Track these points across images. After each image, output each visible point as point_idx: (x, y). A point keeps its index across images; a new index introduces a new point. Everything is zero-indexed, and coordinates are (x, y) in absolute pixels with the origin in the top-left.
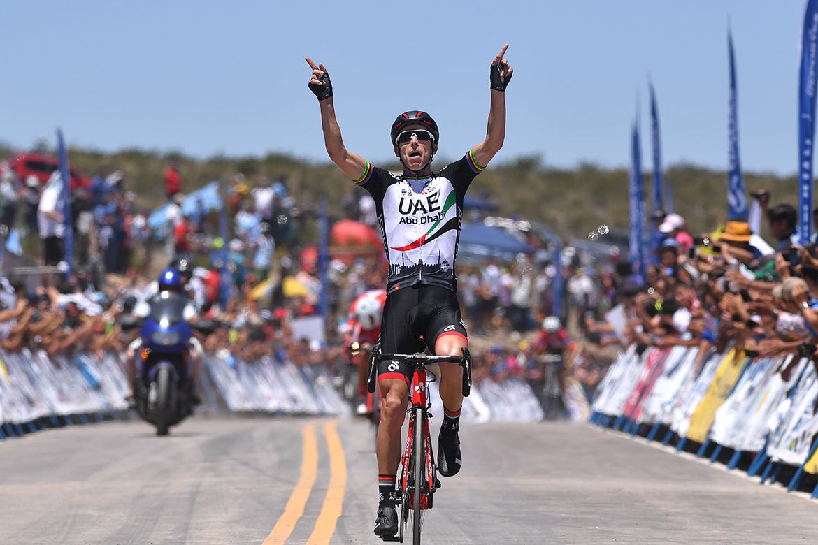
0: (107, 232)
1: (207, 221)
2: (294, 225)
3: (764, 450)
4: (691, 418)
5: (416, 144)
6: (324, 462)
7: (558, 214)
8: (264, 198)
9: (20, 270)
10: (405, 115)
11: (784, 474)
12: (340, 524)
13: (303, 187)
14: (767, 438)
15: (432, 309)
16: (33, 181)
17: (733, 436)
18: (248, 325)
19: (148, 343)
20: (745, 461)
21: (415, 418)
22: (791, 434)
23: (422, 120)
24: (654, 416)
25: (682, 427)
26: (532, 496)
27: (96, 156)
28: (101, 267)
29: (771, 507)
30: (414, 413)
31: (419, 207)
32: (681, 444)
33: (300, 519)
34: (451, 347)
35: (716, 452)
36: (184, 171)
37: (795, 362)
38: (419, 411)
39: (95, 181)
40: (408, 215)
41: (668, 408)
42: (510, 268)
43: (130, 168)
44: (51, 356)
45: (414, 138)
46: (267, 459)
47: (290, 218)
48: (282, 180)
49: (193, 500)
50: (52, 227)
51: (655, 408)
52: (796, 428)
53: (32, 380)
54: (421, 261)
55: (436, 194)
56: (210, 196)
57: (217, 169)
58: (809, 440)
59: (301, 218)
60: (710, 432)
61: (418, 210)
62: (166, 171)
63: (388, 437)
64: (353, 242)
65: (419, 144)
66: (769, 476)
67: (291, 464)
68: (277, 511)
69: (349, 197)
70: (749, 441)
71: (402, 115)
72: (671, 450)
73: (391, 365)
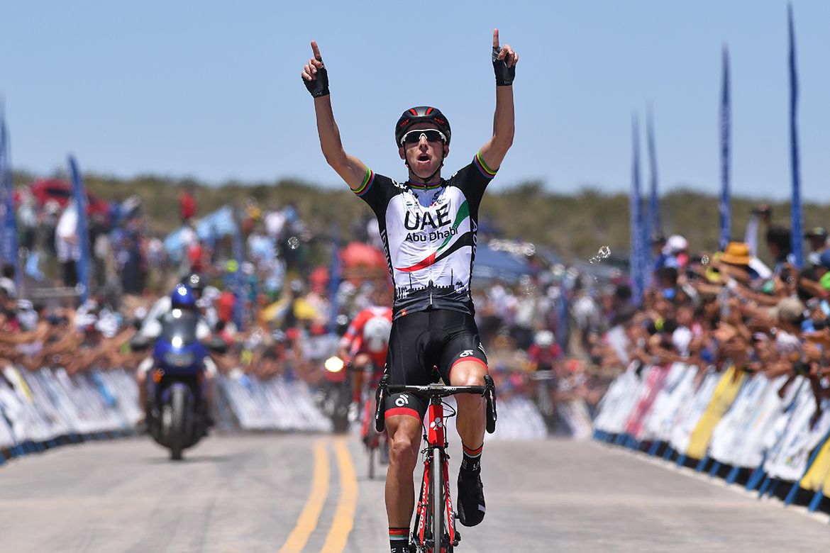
0: (124, 257)
1: (221, 245)
2: (306, 249)
3: (761, 466)
4: (692, 436)
5: (426, 146)
6: (335, 478)
7: (561, 237)
8: (275, 222)
9: (41, 293)
10: (413, 111)
11: (781, 489)
12: (351, 538)
13: (315, 211)
14: (765, 454)
15: (445, 334)
16: (52, 206)
17: (730, 452)
18: (261, 345)
19: (160, 364)
20: (744, 476)
21: (432, 460)
22: (788, 450)
23: (432, 118)
24: (653, 434)
25: (682, 444)
26: (537, 511)
27: (113, 183)
28: (119, 290)
29: (769, 521)
30: (431, 453)
31: (427, 220)
32: (682, 460)
33: (313, 533)
34: (468, 374)
35: (715, 468)
36: (198, 196)
37: (791, 381)
38: (436, 451)
39: (110, 207)
40: (415, 231)
41: (669, 426)
42: (514, 289)
43: (148, 194)
44: (71, 376)
45: (423, 139)
46: (280, 474)
47: (301, 242)
48: (293, 204)
49: (208, 515)
50: (70, 251)
51: (655, 426)
52: (793, 444)
53: (52, 399)
54: (431, 283)
55: (446, 206)
56: (223, 221)
57: (230, 195)
58: (805, 456)
59: (313, 242)
60: (708, 448)
61: (426, 224)
62: (180, 196)
63: (398, 484)
64: (362, 265)
65: (429, 147)
66: (767, 490)
67: (303, 479)
68: (289, 525)
69: (357, 222)
70: (746, 458)
71: (410, 111)
72: (670, 466)
73: (400, 399)
